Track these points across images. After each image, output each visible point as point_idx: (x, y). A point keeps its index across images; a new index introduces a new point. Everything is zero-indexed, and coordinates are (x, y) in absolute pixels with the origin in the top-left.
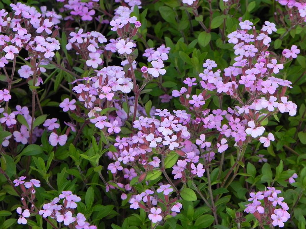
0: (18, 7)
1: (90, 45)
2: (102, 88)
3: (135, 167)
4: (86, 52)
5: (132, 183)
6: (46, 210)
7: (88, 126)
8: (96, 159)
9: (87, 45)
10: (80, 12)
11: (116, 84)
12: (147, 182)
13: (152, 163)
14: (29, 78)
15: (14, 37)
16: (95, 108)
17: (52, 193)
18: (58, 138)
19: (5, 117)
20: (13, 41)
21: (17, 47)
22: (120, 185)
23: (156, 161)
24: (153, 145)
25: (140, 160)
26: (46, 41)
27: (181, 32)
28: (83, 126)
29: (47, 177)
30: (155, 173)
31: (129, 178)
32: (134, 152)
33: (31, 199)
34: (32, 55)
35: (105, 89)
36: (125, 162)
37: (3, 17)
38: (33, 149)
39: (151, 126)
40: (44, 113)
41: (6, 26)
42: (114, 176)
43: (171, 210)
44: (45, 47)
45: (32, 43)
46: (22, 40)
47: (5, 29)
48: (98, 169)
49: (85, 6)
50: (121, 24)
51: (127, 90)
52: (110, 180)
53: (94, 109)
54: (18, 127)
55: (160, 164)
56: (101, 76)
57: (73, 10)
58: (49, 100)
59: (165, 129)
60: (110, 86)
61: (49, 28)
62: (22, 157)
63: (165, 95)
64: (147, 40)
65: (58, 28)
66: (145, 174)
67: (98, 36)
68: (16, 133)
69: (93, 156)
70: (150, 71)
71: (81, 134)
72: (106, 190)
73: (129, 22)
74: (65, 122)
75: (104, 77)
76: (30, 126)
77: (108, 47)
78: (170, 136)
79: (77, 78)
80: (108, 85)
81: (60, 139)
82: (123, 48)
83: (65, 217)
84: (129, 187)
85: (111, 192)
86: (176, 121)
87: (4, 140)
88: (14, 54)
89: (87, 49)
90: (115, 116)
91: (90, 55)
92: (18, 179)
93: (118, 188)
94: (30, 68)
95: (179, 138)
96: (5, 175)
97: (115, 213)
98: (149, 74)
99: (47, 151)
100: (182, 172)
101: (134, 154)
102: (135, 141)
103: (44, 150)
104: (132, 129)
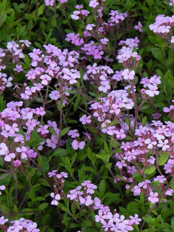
0: (49, 47)
1: (102, 75)
2: (111, 106)
3: (135, 164)
4: (98, 80)
5: (134, 176)
6: (72, 194)
7: (100, 136)
8: (107, 158)
9: (99, 75)
10: (93, 53)
11: (121, 102)
12: (144, 176)
13: (150, 161)
14: (57, 100)
15: (47, 69)
16: (106, 120)
17: (75, 184)
18: (78, 144)
19: (41, 128)
20: (47, 71)
21: (49, 75)
22: (125, 178)
23: (152, 159)
24: (150, 147)
25: (140, 158)
26: (70, 72)
27: (167, 67)
28: (96, 136)
29: (72, 171)
30: (151, 169)
31: (131, 173)
32: (135, 153)
33: (61, 187)
34: (60, 82)
35: (114, 106)
36: (129, 160)
37: (38, 55)
38: (60, 152)
39: (149, 133)
40: (68, 126)
41: (41, 61)
42: (121, 171)
43: (165, 194)
44: (70, 76)
45: (60, 73)
46: (54, 71)
47: (40, 63)
48: (109, 166)
49: (96, 48)
50: (125, 58)
51: (129, 107)
52: (118, 174)
53: (105, 122)
54: (49, 136)
55: (155, 161)
56: (111, 97)
57: (88, 51)
58: (69, 118)
59: (159, 135)
60: (117, 104)
61: (72, 63)
62: (53, 158)
63: (156, 114)
64: (143, 72)
65: (78, 63)
66: (144, 169)
67: (107, 69)
68: (48, 141)
69: (105, 156)
70: (147, 92)
71: (95, 141)
72: (114, 182)
73: (131, 56)
74: (83, 132)
75: (113, 97)
76: (58, 136)
77: (114, 77)
78: (163, 141)
79: (92, 100)
80: (116, 103)
81: (80, 144)
82: (127, 75)
83: (86, 200)
84: (131, 180)
85: (118, 184)
86: (167, 129)
87: (39, 145)
88: (48, 80)
89: (99, 78)
90: (119, 128)
91: (101, 83)
92: (52, 172)
93: (123, 180)
94: (58, 92)
95: (170, 142)
96: (41, 170)
97: (120, 200)
98: (146, 95)
99: (70, 153)
100: (171, 168)
101: (136, 154)
102: (136, 145)
103: (68, 153)
104: (133, 137)
